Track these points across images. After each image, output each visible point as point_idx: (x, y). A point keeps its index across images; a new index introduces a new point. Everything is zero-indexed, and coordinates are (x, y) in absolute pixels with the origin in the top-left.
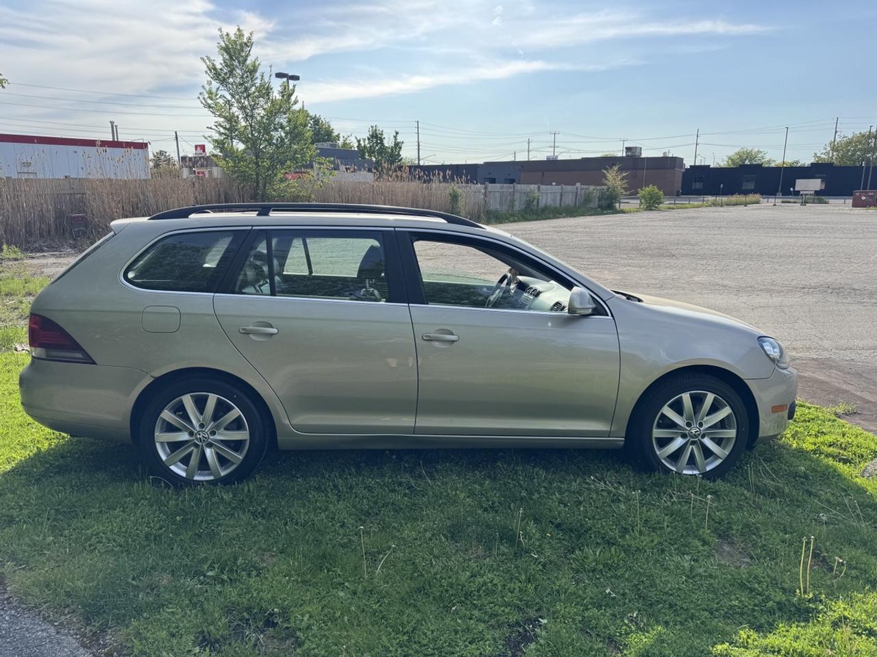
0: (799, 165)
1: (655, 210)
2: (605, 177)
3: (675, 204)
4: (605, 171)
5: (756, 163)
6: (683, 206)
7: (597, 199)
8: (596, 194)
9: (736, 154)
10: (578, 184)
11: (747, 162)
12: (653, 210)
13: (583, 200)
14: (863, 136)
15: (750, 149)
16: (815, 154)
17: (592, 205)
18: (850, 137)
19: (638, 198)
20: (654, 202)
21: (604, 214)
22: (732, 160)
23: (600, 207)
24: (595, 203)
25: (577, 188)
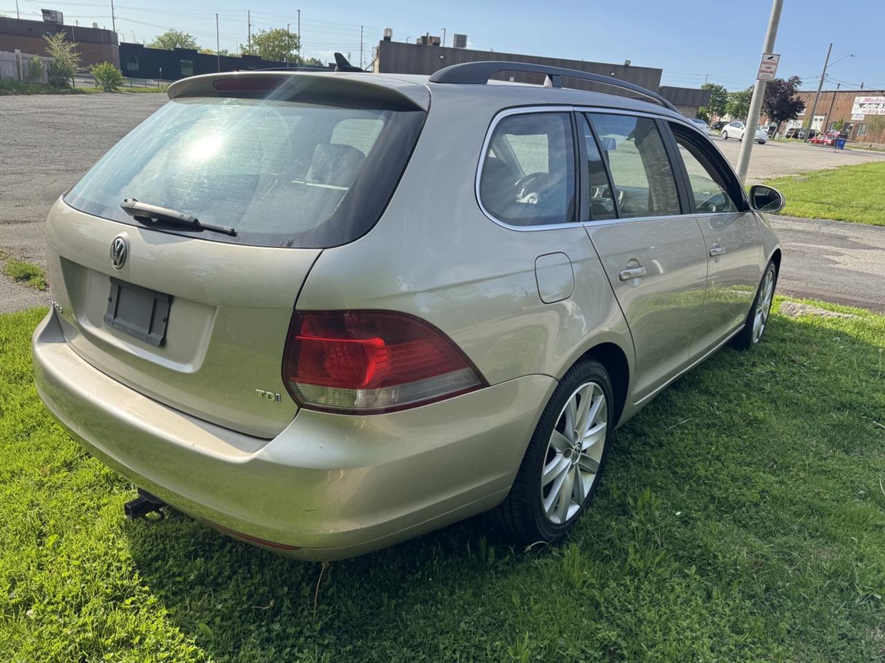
0: (228, 55)
1: (114, 92)
2: (49, 45)
3: (132, 87)
4: (47, 38)
5: (187, 48)
6: (141, 90)
7: (46, 74)
8: (44, 66)
9: (166, 35)
10: (17, 51)
11: (178, 46)
12: (111, 92)
13: (27, 74)
14: (279, 33)
15: (179, 31)
16: (241, 45)
17: (41, 80)
18: (268, 32)
19: (92, 78)
20: (113, 82)
21: (58, 93)
22: (162, 41)
23: (51, 83)
24: (44, 79)
25: (17, 56)
